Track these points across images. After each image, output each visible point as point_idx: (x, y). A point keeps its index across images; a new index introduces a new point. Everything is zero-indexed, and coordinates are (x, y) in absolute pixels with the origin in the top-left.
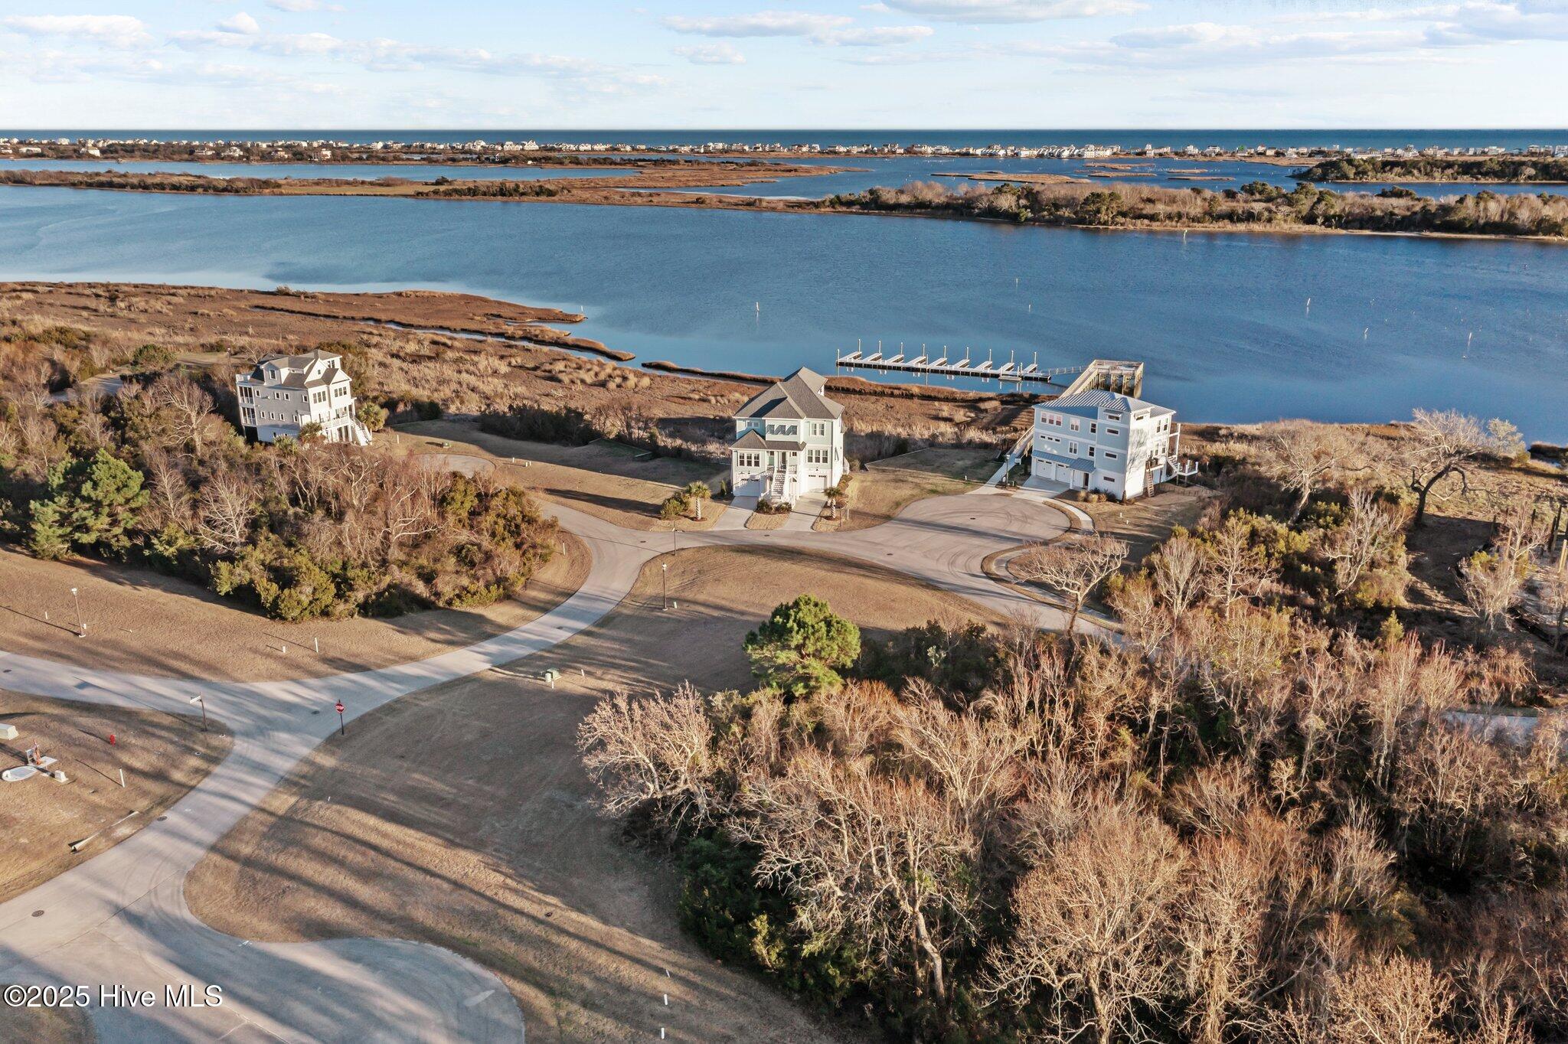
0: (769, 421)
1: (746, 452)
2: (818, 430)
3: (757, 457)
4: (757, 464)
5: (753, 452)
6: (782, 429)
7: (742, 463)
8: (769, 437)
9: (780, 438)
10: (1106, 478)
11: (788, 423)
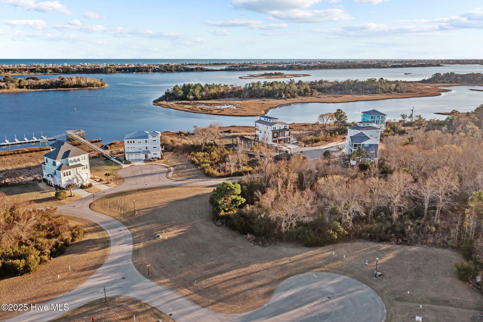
0: (69, 159)
1: (65, 171)
2: (83, 158)
3: (70, 172)
4: (70, 174)
5: (68, 171)
6: (75, 161)
7: (65, 176)
8: (70, 164)
9: (74, 164)
10: (154, 154)
11: (76, 158)
